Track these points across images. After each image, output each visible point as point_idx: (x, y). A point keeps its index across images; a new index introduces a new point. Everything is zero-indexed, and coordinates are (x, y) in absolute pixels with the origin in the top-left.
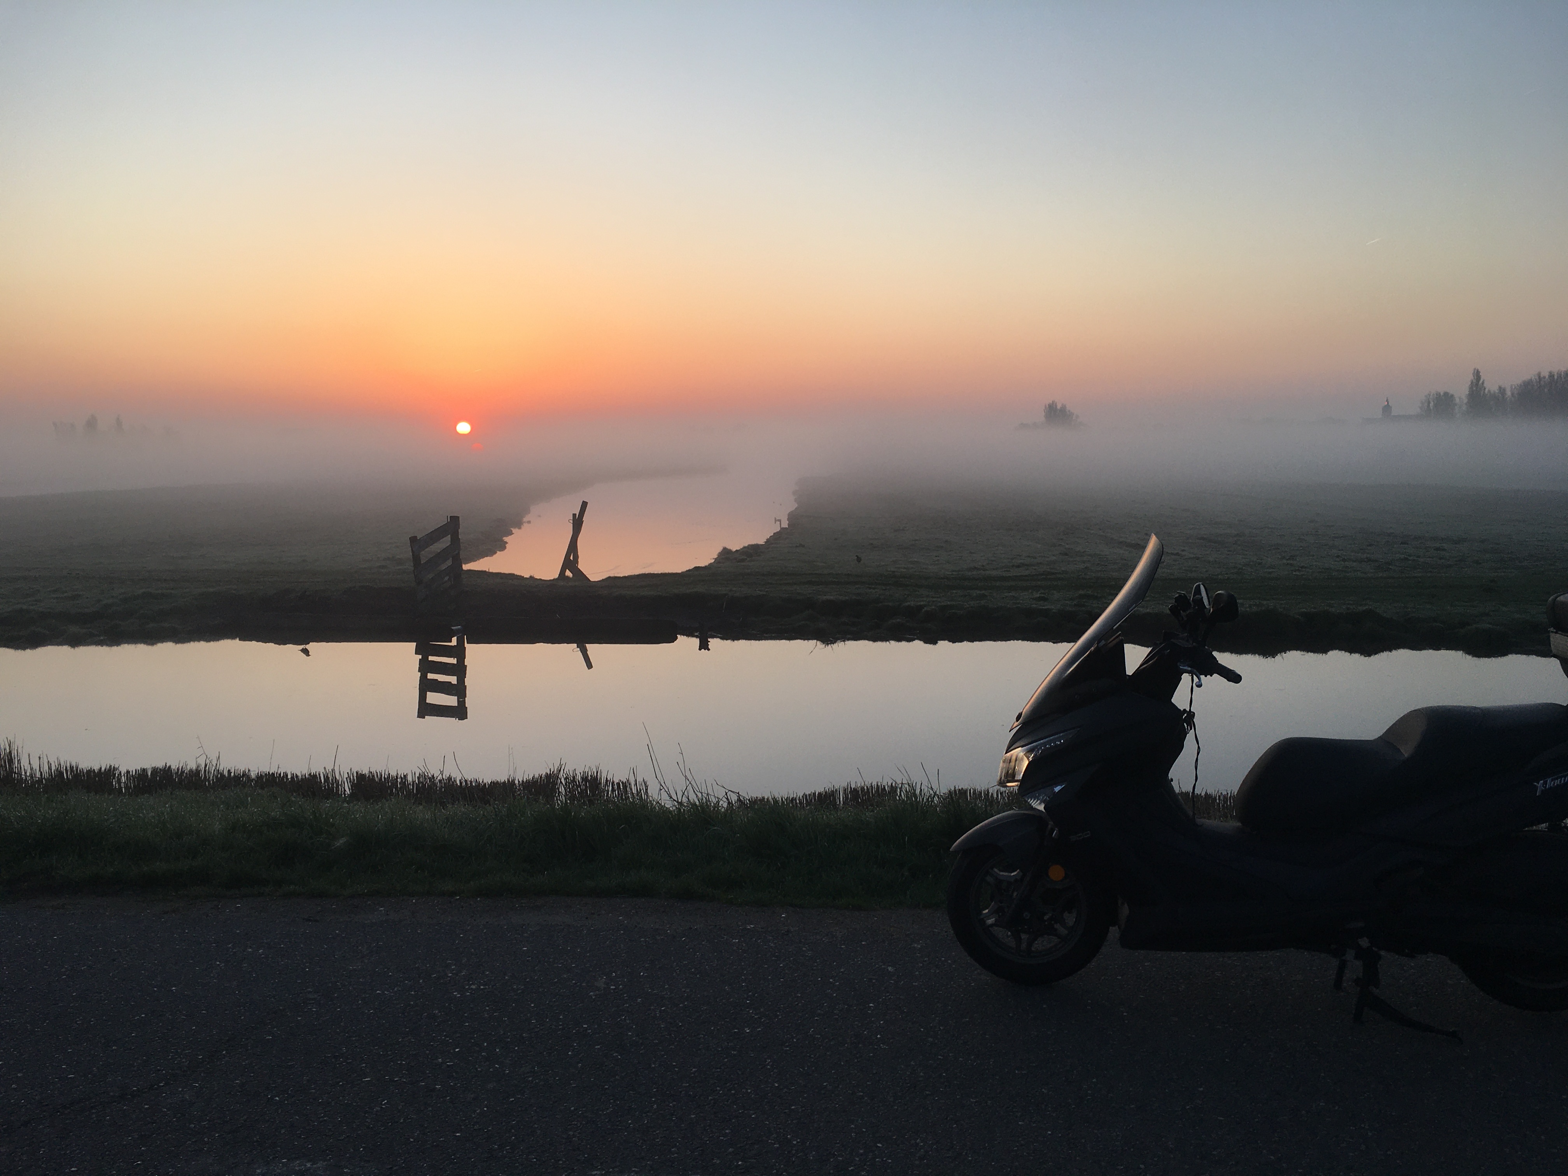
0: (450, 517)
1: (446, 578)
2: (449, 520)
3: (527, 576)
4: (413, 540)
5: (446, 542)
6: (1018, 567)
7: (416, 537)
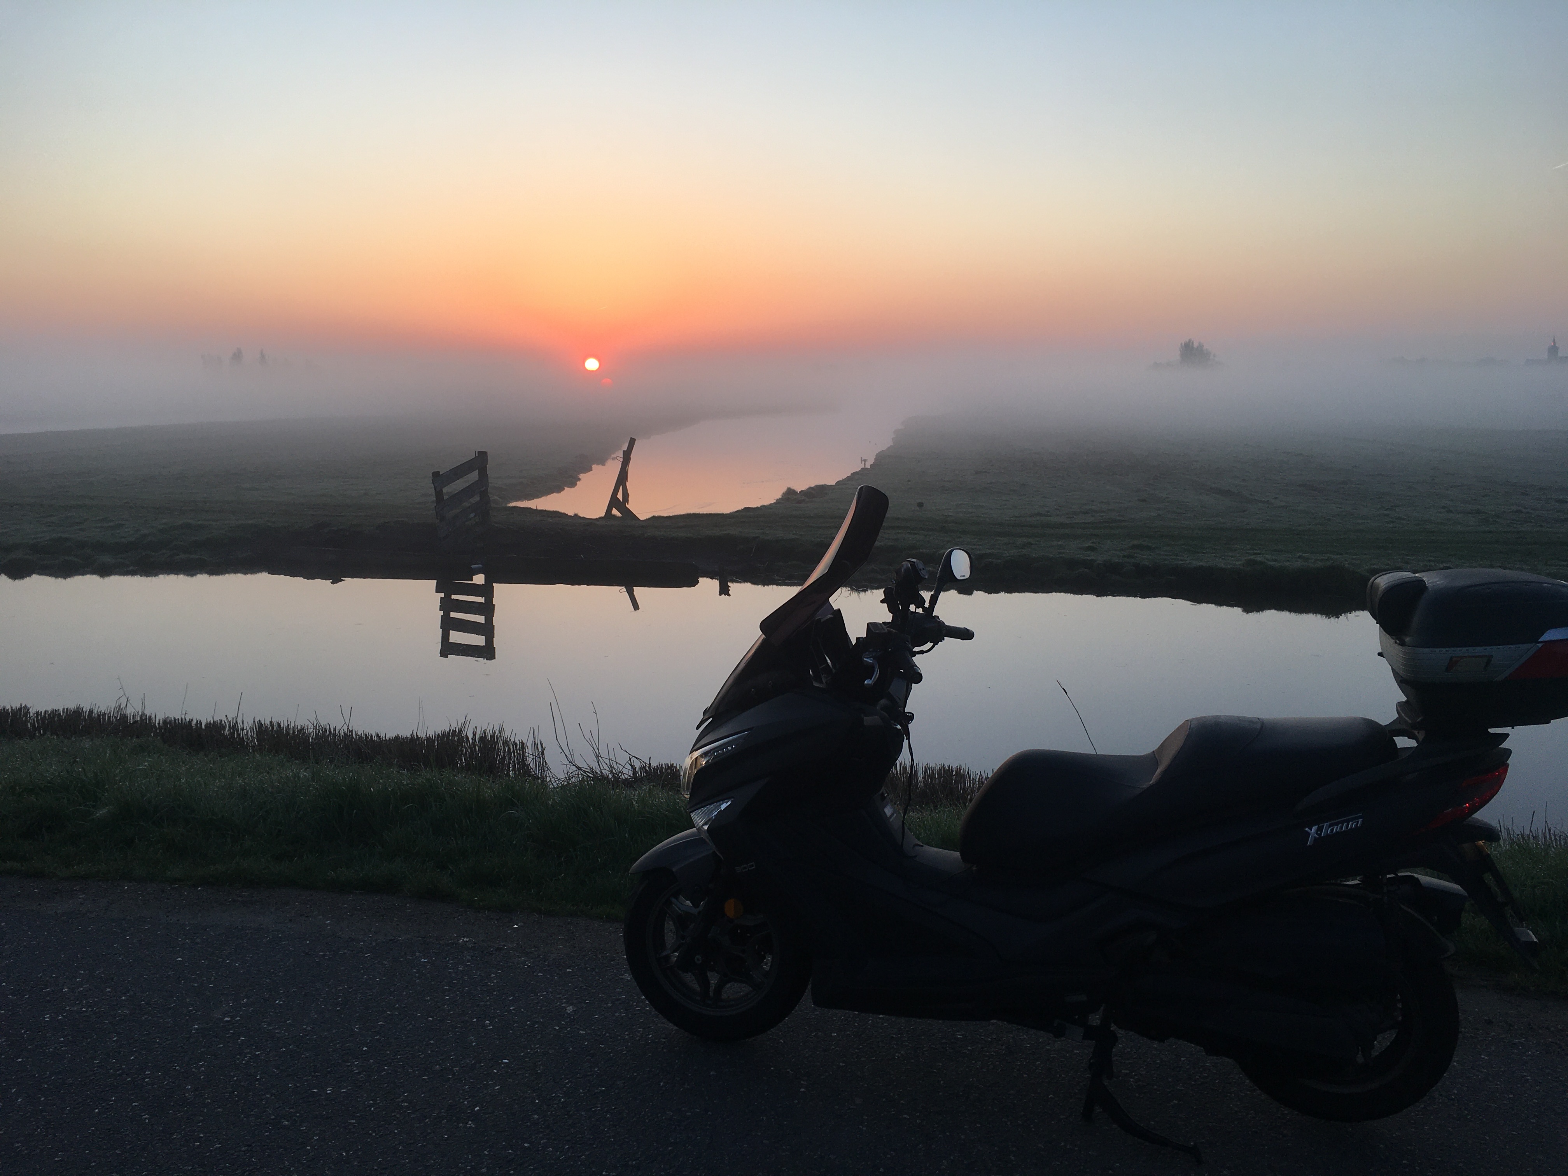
0: (478, 452)
1: (472, 515)
2: (477, 455)
4: (436, 475)
5: (471, 478)
7: (439, 472)
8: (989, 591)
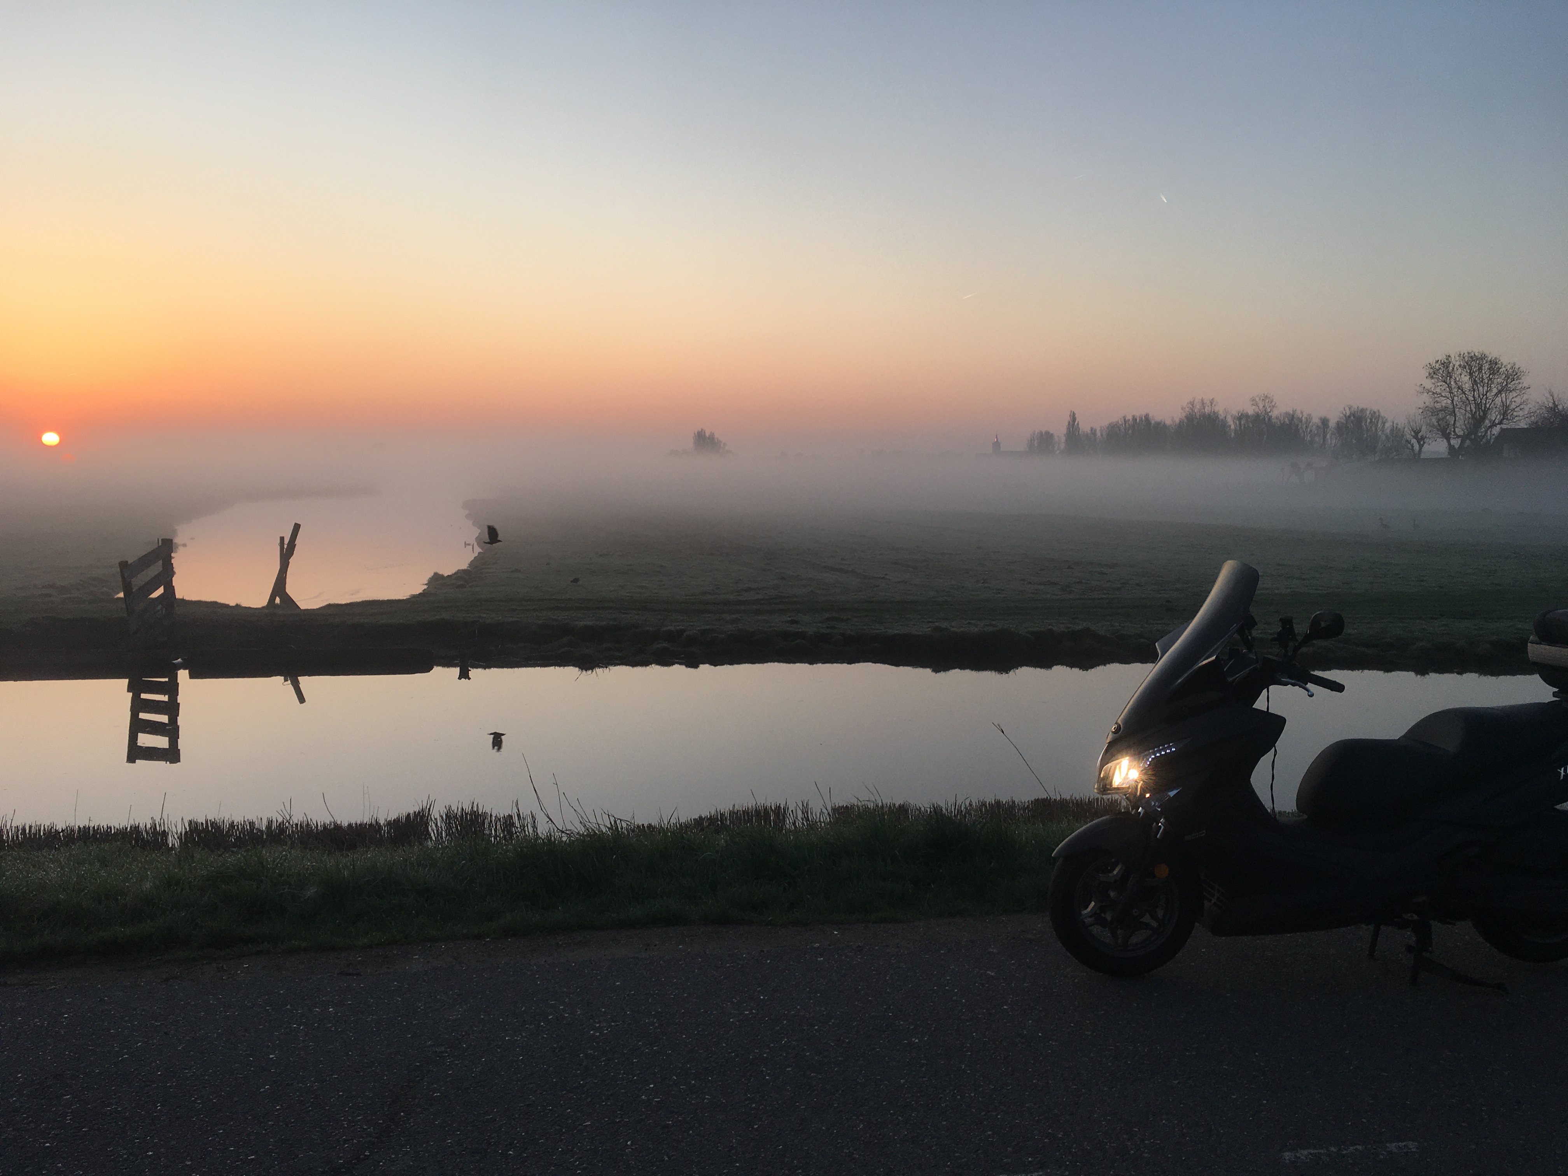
0: (162, 540)
1: (160, 607)
2: (160, 544)
3: (232, 604)
4: (123, 565)
5: (156, 569)
6: (746, 591)
7: (127, 562)
8: (715, 664)
